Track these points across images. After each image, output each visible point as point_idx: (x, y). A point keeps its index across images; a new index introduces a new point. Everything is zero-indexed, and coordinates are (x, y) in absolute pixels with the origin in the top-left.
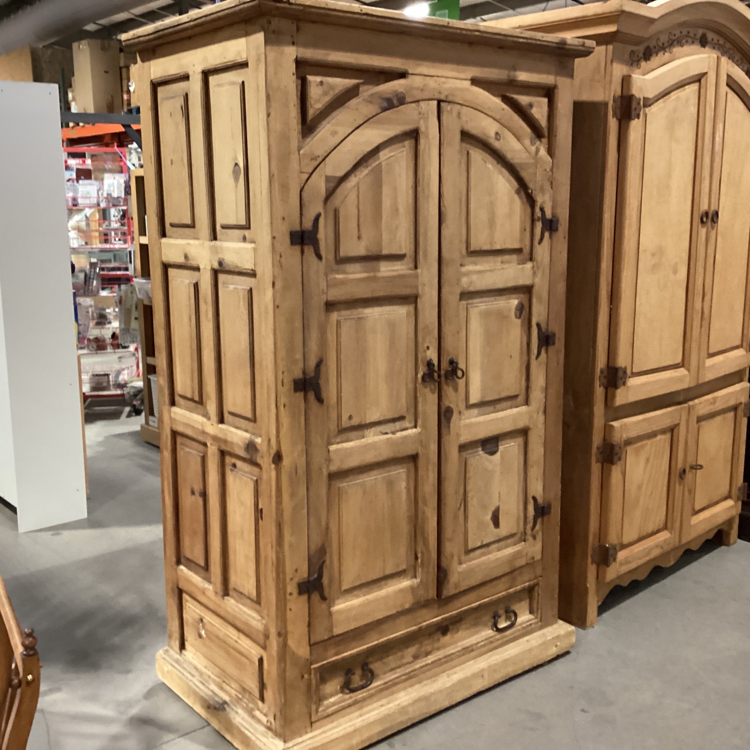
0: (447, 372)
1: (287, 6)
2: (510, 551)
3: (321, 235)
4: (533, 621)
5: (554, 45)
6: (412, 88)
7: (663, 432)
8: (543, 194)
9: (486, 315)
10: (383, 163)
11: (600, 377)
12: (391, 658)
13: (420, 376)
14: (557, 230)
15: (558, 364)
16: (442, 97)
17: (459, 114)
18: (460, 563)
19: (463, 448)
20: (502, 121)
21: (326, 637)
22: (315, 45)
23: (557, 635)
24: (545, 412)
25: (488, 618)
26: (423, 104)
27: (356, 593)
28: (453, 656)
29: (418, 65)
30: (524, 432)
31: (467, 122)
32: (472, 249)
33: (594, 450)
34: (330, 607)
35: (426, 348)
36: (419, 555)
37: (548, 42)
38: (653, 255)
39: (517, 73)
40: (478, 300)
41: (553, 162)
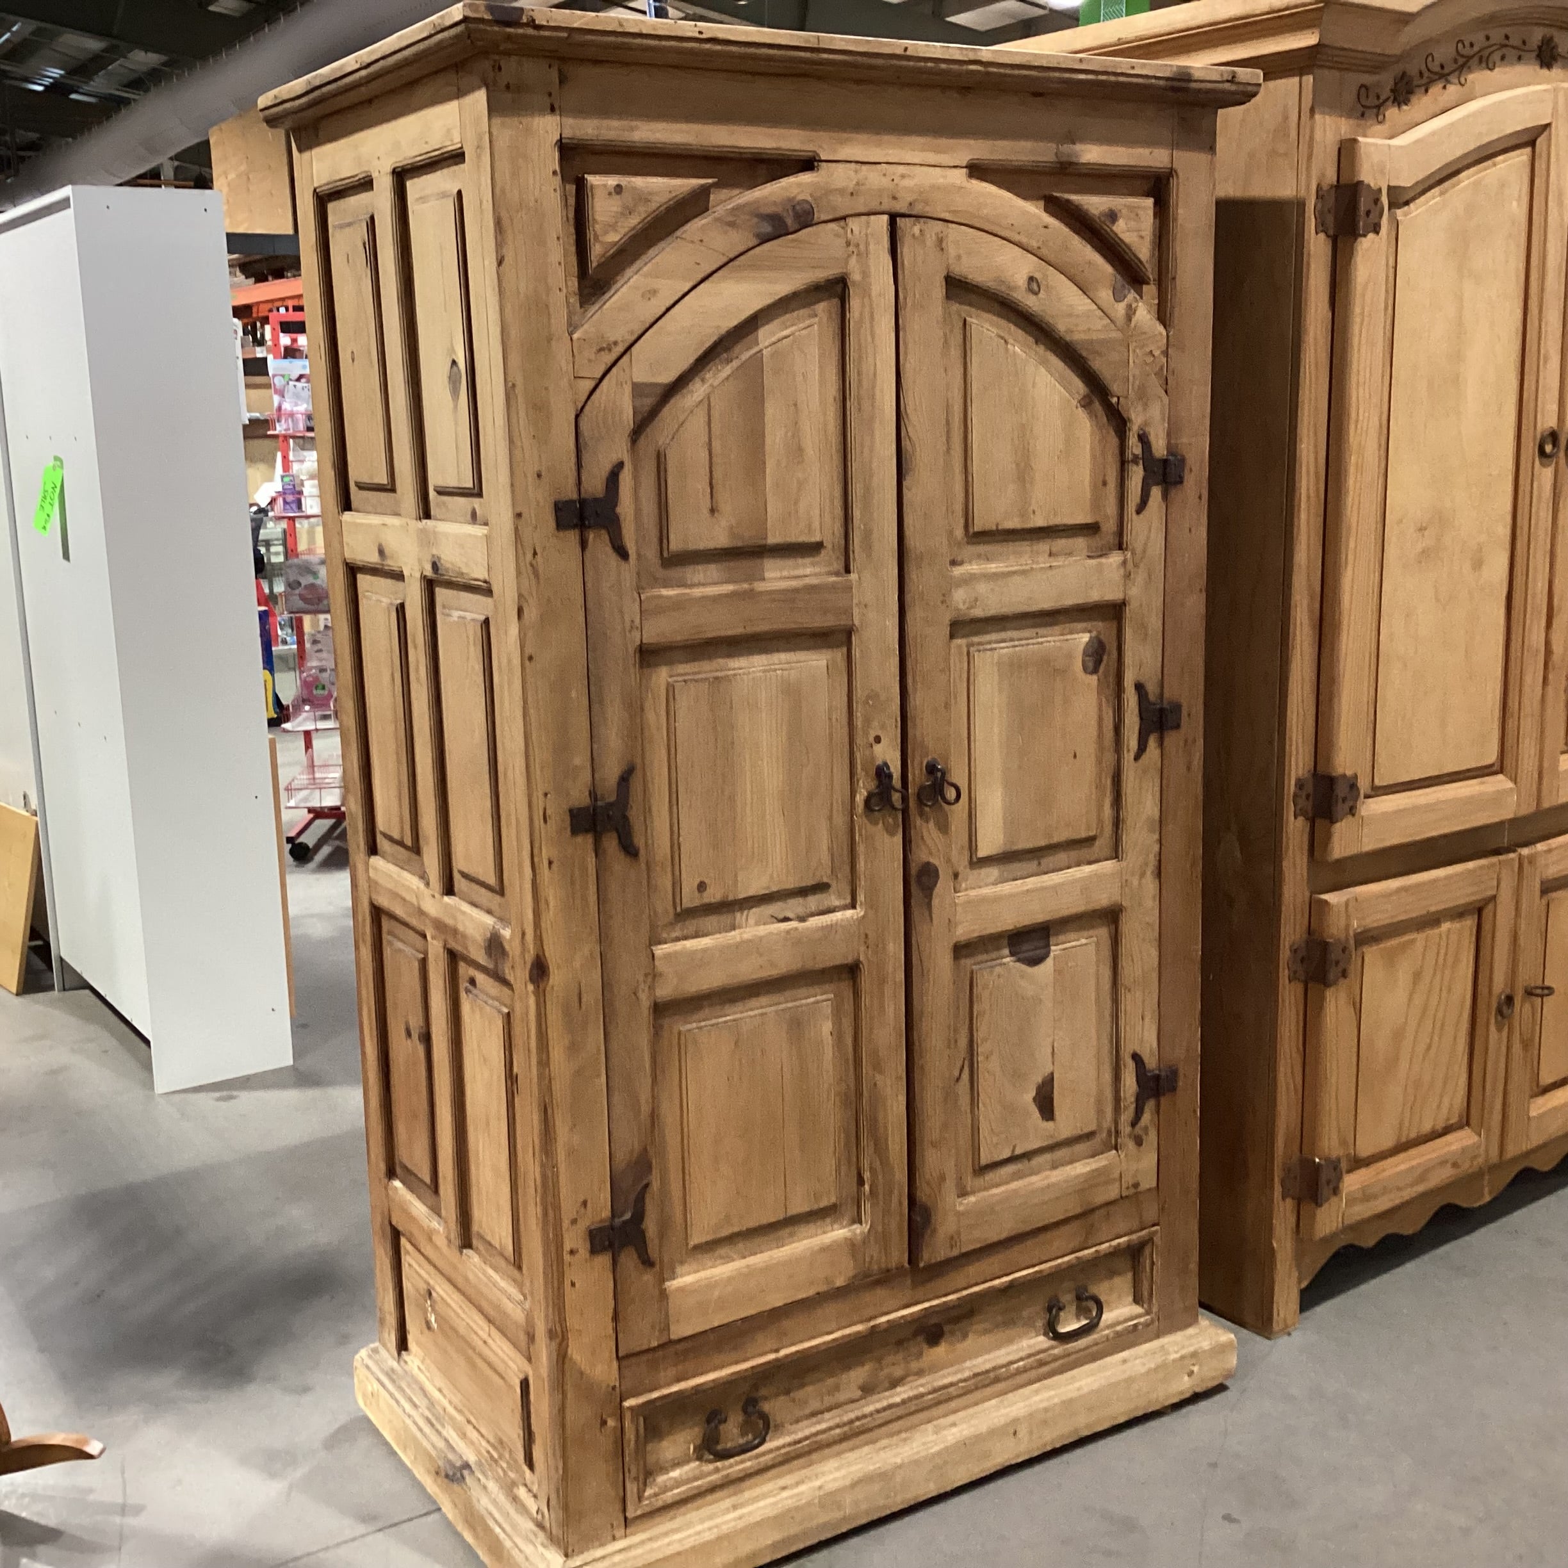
0: (922, 789)
1: (530, 31)
2: (1081, 1168)
3: (626, 507)
4: (1142, 1320)
5: (1162, 83)
6: (829, 192)
7: (1458, 914)
8: (1146, 406)
9: (1014, 668)
10: (764, 352)
11: (1295, 796)
12: (809, 1389)
13: (860, 798)
14: (1180, 481)
15: (1189, 768)
16: (901, 207)
17: (940, 242)
18: (963, 1194)
19: (962, 950)
20: (1044, 252)
21: (655, 1344)
22: (603, 111)
23: (1192, 1349)
24: (1159, 874)
25: (1035, 1310)
26: (854, 224)
27: (723, 1251)
28: (951, 1389)
29: (842, 142)
30: (1111, 916)
31: (959, 257)
32: (978, 526)
33: (1285, 954)
34: (662, 1280)
35: (871, 739)
36: (867, 1175)
37: (1147, 77)
38: (1422, 529)
39: (1078, 147)
40: (994, 636)
41: (1168, 336)
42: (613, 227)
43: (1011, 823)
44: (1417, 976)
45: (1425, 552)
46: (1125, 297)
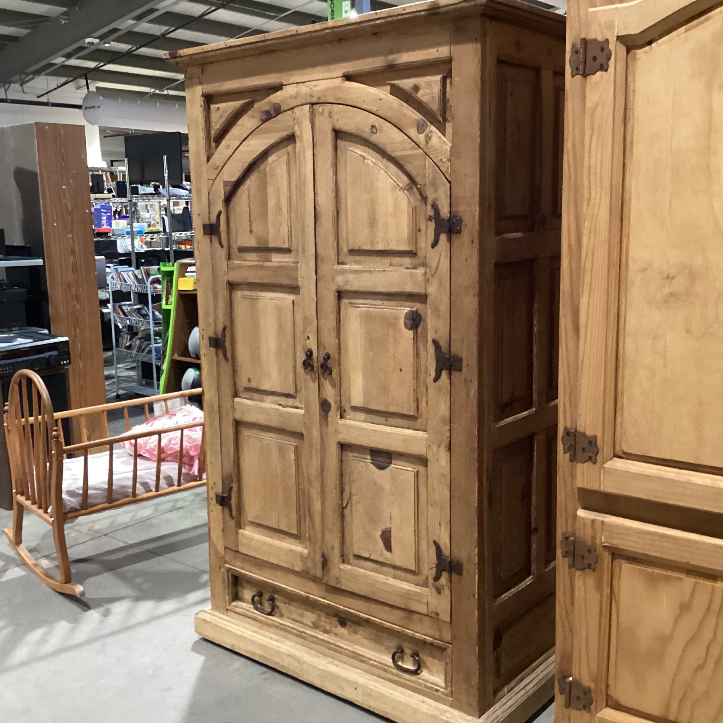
4: (442, 690)
6: (286, 98)
8: (435, 189)
9: (367, 318)
10: (268, 168)
11: (564, 438)
12: (293, 608)
14: (459, 232)
15: (468, 396)
16: (314, 100)
17: (330, 115)
19: (343, 446)
20: (379, 113)
21: (234, 549)
24: (449, 448)
25: (390, 644)
26: (296, 110)
29: (291, 75)
30: (423, 461)
31: (338, 120)
32: (351, 247)
33: (559, 537)
34: (238, 527)
35: (306, 338)
39: (395, 56)
40: (361, 301)
41: (451, 151)
43: (366, 394)
44: (684, 608)
45: (673, 296)
46: (424, 131)
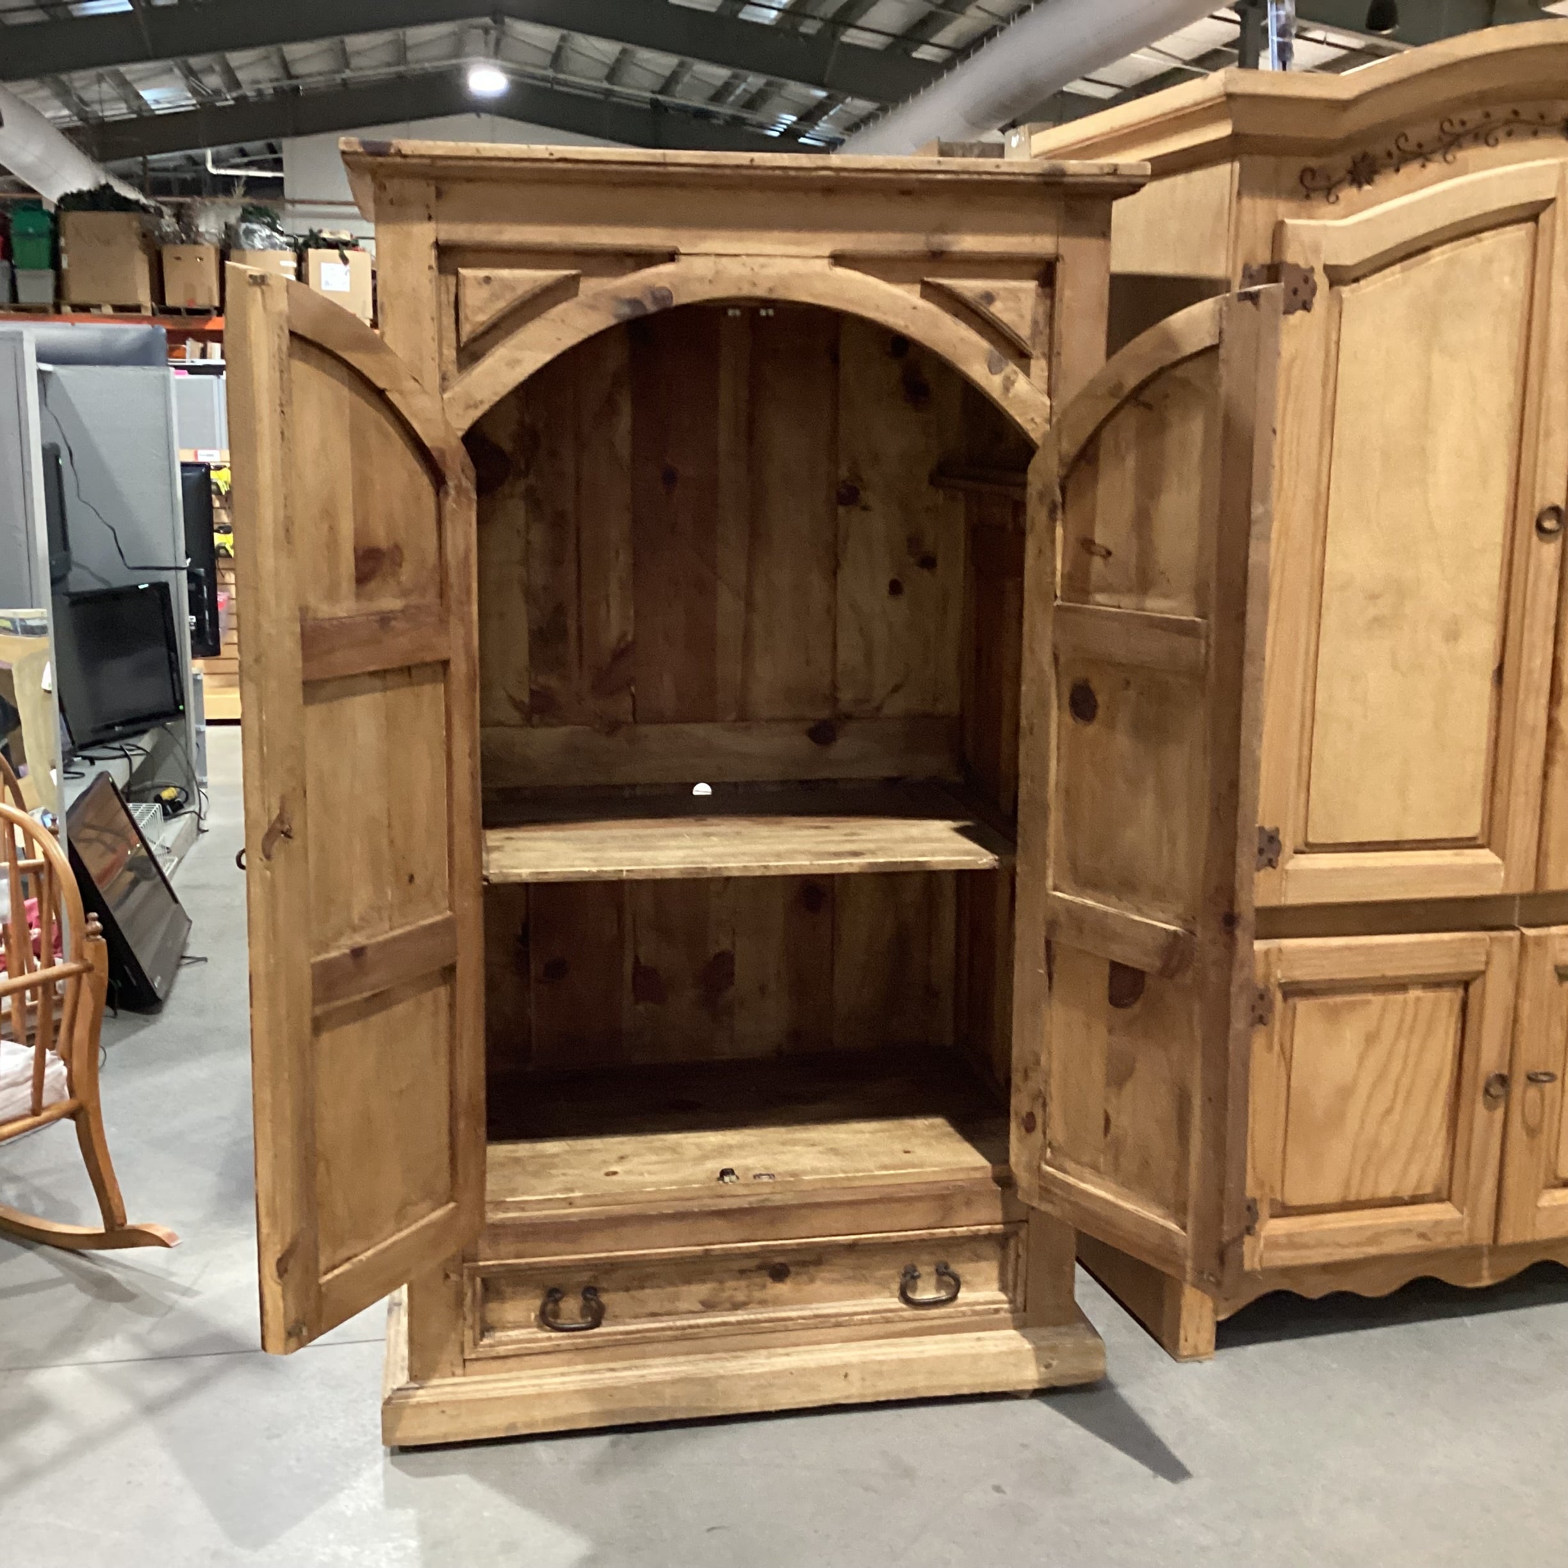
4: (1004, 1306)
5: (1032, 179)
6: (688, 280)
12: (649, 1292)
16: (760, 292)
22: (475, 218)
23: (1051, 1343)
25: (892, 1273)
37: (1014, 174)
38: (1373, 597)
39: (948, 238)
41: (1051, 407)
42: (481, 310)
44: (1371, 1039)
45: (1377, 620)
46: (1001, 371)
